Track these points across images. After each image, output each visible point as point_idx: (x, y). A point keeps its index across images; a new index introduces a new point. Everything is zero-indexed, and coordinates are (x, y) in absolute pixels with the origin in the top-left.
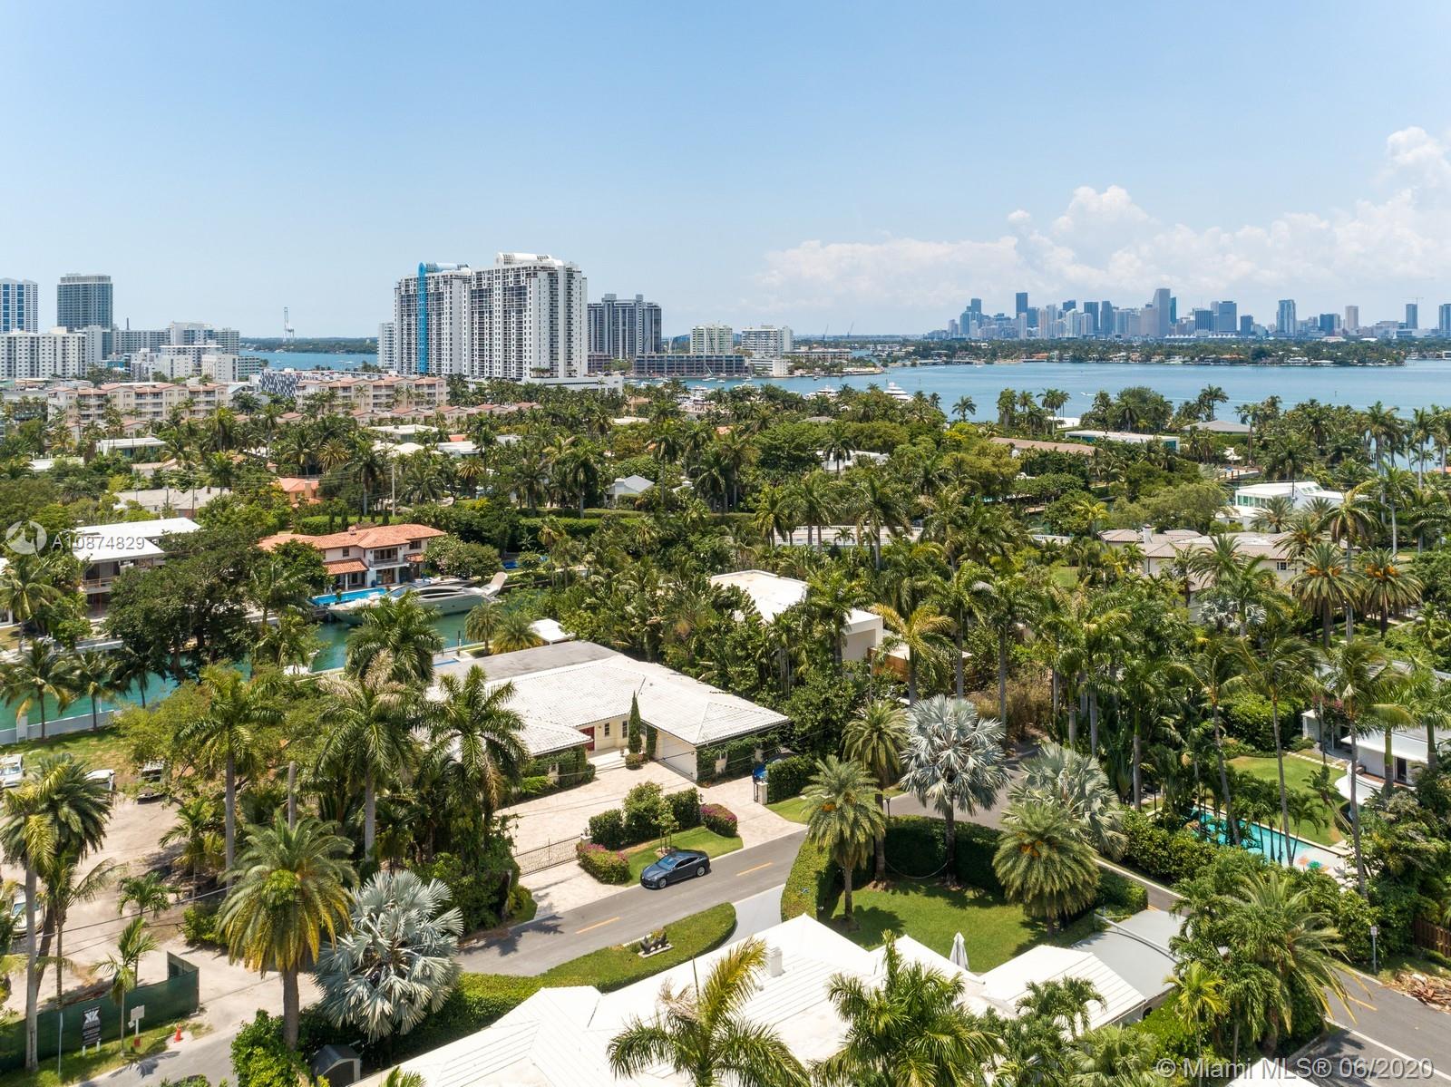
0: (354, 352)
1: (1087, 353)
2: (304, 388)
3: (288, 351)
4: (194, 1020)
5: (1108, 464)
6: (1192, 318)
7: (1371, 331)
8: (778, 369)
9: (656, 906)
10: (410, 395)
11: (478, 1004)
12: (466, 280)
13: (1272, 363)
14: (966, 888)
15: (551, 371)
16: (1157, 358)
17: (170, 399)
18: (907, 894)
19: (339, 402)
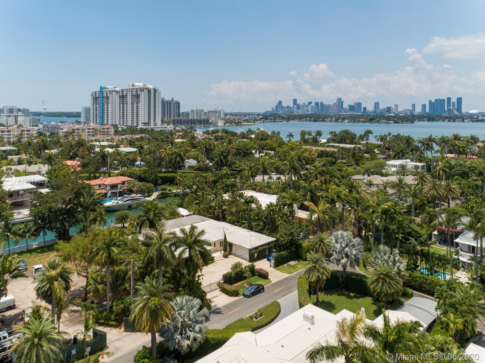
0: (69, 117)
1: (318, 118)
2: (62, 129)
3: (45, 116)
4: (106, 351)
5: (342, 154)
6: (348, 108)
7: (402, 112)
8: (221, 123)
9: (251, 303)
10: (100, 132)
11: (212, 339)
12: (117, 92)
13: (376, 122)
14: (350, 292)
15: (148, 123)
16: (340, 120)
17: (14, 133)
18: (332, 295)
19: (75, 134)
